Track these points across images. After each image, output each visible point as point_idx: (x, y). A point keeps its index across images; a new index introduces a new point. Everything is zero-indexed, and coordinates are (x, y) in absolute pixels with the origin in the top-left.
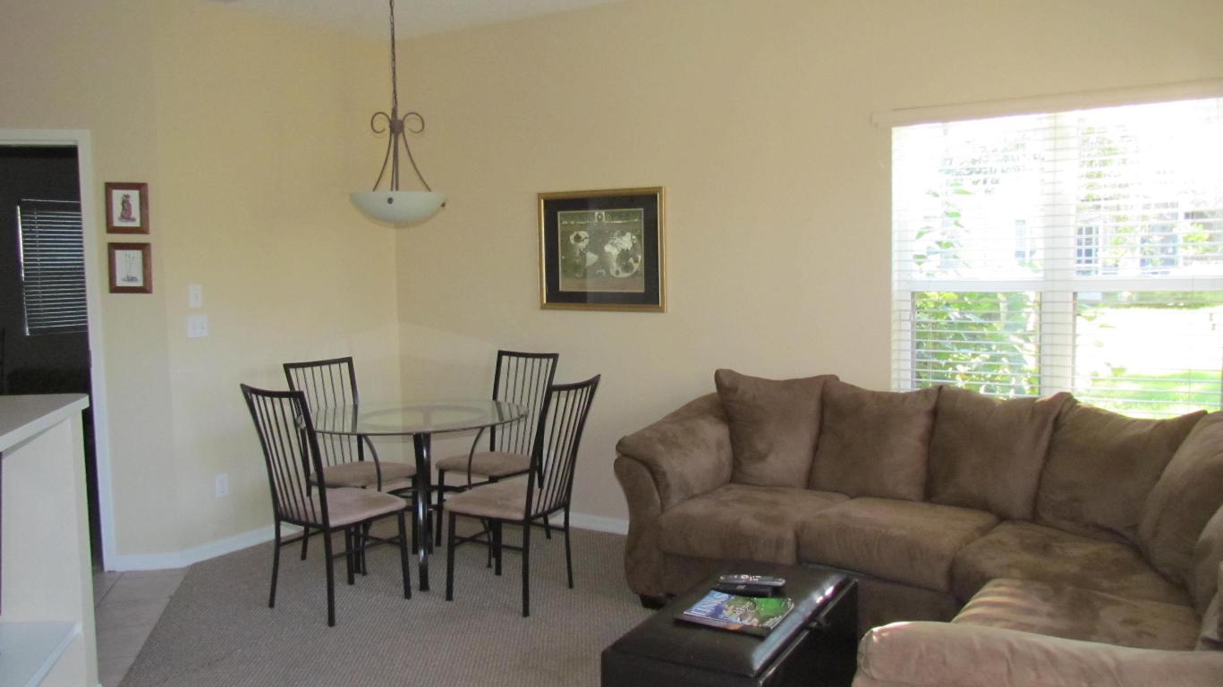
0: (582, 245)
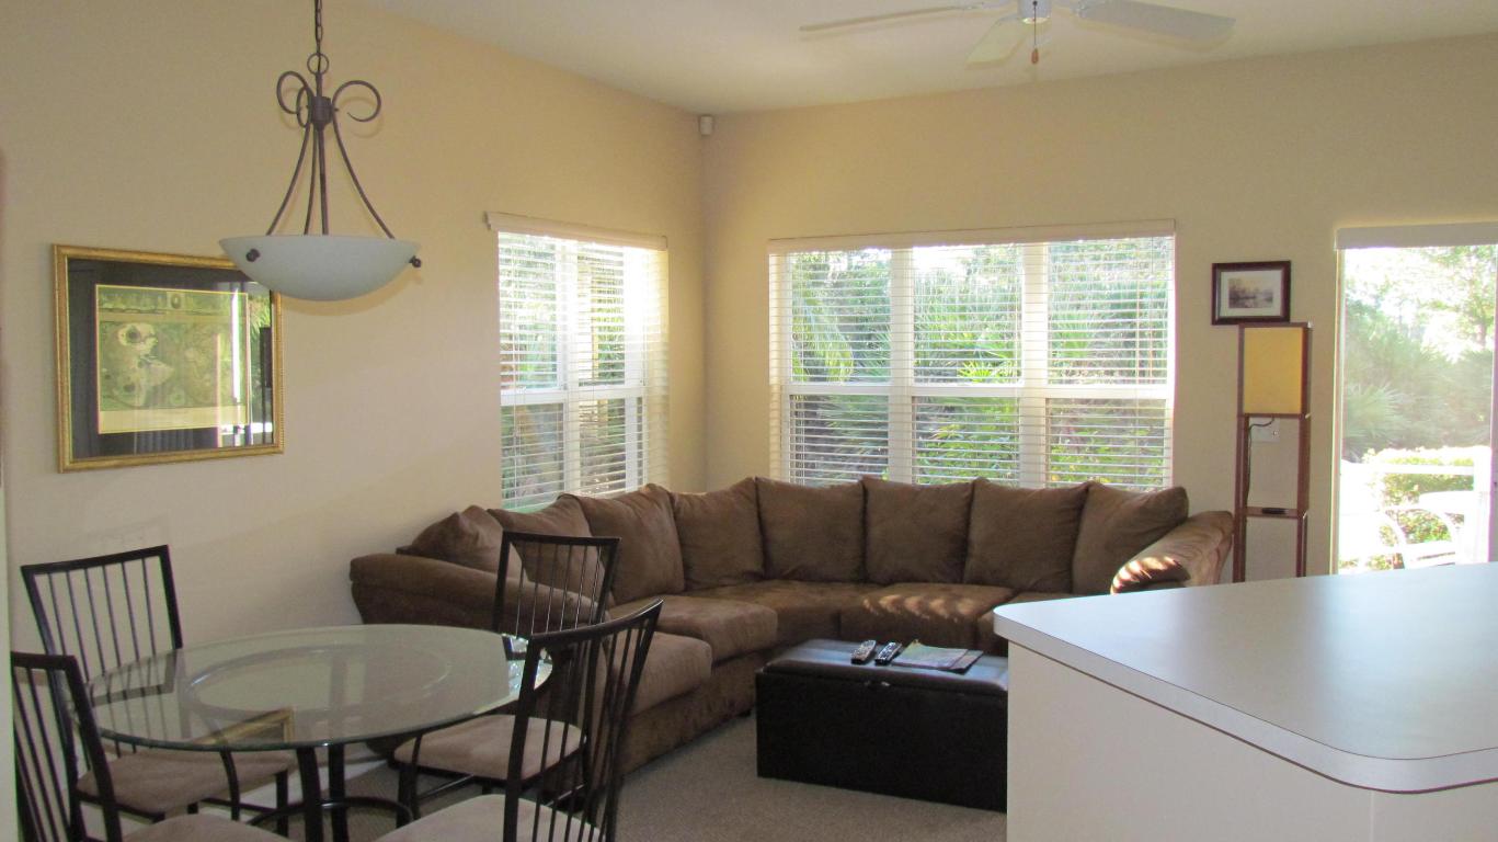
0: (145, 347)
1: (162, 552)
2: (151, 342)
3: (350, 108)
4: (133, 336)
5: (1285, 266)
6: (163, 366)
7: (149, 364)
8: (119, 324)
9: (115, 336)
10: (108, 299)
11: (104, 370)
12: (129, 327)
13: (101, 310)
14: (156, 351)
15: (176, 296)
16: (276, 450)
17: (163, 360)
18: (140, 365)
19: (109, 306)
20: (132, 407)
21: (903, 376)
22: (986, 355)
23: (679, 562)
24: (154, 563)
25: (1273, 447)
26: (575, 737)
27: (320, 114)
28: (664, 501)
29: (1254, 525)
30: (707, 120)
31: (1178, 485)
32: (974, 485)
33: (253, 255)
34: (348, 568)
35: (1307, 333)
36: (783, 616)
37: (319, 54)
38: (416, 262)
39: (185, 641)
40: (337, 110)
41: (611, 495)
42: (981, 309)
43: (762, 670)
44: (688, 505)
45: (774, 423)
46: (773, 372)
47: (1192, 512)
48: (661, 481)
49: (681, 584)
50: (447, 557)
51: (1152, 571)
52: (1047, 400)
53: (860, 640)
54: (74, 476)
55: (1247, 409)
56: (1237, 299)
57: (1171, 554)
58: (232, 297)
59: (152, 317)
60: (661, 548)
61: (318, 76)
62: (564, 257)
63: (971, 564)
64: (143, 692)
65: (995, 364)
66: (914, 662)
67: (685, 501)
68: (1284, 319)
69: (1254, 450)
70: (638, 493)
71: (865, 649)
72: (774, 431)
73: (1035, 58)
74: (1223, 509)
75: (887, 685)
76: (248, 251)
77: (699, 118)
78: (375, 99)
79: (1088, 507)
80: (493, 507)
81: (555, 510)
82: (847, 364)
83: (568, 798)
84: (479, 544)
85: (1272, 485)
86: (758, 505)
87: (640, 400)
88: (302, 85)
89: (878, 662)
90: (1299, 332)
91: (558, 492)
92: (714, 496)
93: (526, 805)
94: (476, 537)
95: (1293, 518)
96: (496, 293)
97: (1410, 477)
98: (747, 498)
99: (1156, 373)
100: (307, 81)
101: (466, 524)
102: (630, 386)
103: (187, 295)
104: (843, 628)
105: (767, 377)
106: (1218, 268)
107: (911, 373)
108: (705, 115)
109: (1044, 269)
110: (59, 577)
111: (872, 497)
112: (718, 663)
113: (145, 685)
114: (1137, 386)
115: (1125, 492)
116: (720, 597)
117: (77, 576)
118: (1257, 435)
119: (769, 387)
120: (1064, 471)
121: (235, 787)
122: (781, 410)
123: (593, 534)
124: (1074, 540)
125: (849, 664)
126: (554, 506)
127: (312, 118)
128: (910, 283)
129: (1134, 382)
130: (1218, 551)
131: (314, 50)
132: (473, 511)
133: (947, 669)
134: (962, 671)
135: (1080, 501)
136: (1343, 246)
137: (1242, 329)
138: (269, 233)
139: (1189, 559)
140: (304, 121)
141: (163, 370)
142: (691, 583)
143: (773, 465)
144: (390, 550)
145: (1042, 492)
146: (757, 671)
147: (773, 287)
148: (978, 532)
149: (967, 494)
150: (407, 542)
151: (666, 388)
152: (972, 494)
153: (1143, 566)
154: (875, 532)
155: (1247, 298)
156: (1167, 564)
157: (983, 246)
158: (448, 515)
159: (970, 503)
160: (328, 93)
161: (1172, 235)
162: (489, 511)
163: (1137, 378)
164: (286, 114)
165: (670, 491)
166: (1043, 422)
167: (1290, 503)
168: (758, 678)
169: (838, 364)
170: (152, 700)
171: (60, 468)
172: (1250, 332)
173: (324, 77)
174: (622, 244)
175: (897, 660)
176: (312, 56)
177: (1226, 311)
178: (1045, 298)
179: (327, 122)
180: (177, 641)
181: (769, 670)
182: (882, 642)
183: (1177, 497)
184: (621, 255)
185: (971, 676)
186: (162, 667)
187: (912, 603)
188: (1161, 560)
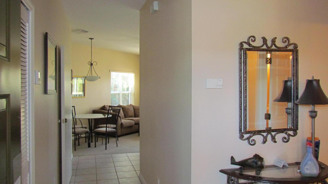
38: (100, 78)
39: (76, 114)
44: (135, 107)
78: (96, 63)
87: (131, 93)
101: (106, 106)
102: (130, 91)
126: (118, 106)
162: (109, 106)
164: (88, 65)
165: (133, 105)
173: (92, 61)
174: (128, 73)
179: (92, 65)
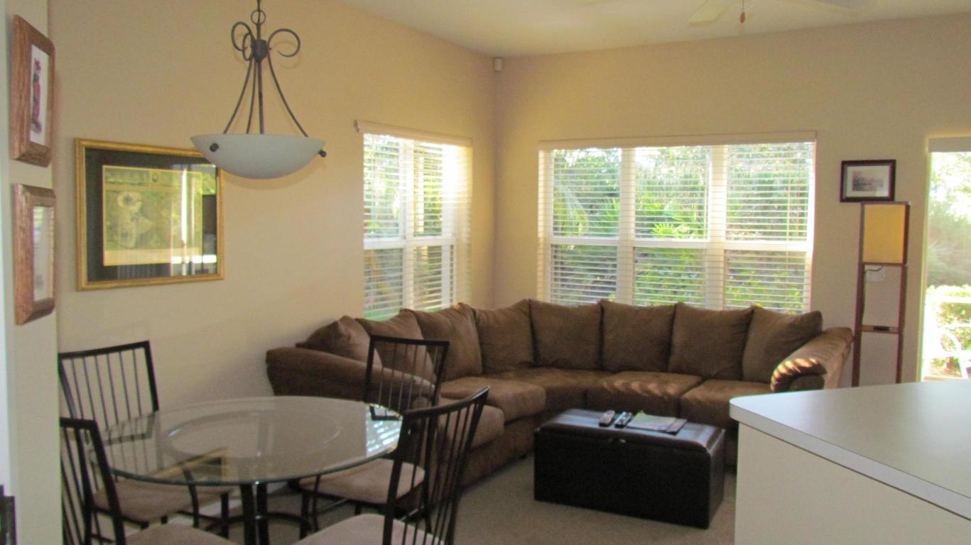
1: (145, 345)
2: (139, 204)
3: (280, 47)
4: (127, 200)
5: (892, 164)
6: (147, 221)
7: (137, 219)
8: (117, 192)
9: (116, 201)
10: (112, 176)
11: (108, 223)
12: (125, 194)
13: (107, 182)
14: (142, 211)
15: (155, 174)
16: (218, 277)
17: (146, 216)
18: (132, 220)
19: (111, 180)
20: (126, 248)
21: (628, 232)
22: (670, 219)
23: (479, 354)
24: (141, 352)
25: (881, 284)
26: (421, 474)
27: (259, 52)
28: (470, 316)
29: (866, 337)
30: (499, 62)
31: (816, 309)
32: (676, 306)
33: (214, 147)
34: (264, 356)
35: (908, 208)
36: (550, 392)
37: (259, 10)
38: (323, 154)
39: (161, 405)
40: (270, 49)
41: (435, 309)
42: (667, 189)
43: (538, 429)
44: (485, 317)
45: (540, 263)
46: (541, 229)
47: (825, 327)
48: (466, 300)
49: (480, 369)
50: (330, 350)
51: (801, 368)
52: (725, 251)
53: (604, 410)
54: (88, 293)
55: (865, 259)
56: (857, 185)
57: (814, 356)
58: (182, 174)
59: (141, 188)
60: (467, 346)
61: (258, 25)
62: (405, 151)
63: (673, 359)
64: (132, 438)
65: (676, 226)
66: (642, 426)
67: (484, 315)
68: (891, 199)
69: (867, 287)
70: (452, 309)
71: (608, 416)
72: (540, 268)
73: (743, 19)
74: (845, 325)
75: (623, 441)
76: (211, 144)
77: (494, 59)
78: (297, 43)
79: (753, 325)
80: (360, 317)
81: (399, 319)
82: (584, 224)
83: (415, 515)
84: (351, 342)
85: (880, 311)
86: (530, 316)
87: (452, 247)
88: (247, 31)
89: (617, 426)
90: (902, 208)
91: (399, 307)
92: (500, 311)
93: (398, 524)
94: (349, 337)
95: (895, 333)
96: (361, 175)
97: (958, 305)
98: (525, 313)
99: (800, 234)
100: (251, 28)
101: (342, 328)
102: (445, 238)
103: (163, 173)
104: (591, 402)
105: (536, 232)
106: (845, 164)
107: (632, 231)
108: (499, 58)
109: (725, 163)
110: (78, 361)
111: (606, 315)
112: (508, 423)
113: (134, 433)
114: (788, 242)
115: (780, 314)
116: (508, 379)
117: (90, 360)
118: (868, 276)
119: (537, 239)
120: (736, 299)
121: (195, 504)
122: (545, 254)
123: (424, 337)
124: (744, 345)
125: (596, 426)
126: (398, 316)
127: (254, 55)
128: (633, 171)
129: (785, 239)
130: (843, 355)
131: (256, 8)
132: (345, 319)
133: (664, 432)
134: (674, 433)
135: (747, 320)
136: (931, 150)
137: (863, 205)
138: (225, 132)
139: (826, 360)
140: (248, 56)
141: (147, 224)
142: (488, 369)
143: (540, 291)
144: (291, 344)
145: (721, 312)
146: (536, 430)
147: (541, 172)
148: (678, 338)
149: (670, 313)
150: (303, 339)
151: (469, 239)
152: (674, 314)
153: (795, 364)
154: (609, 337)
155: (864, 184)
156: (812, 363)
157: (665, 148)
158: (332, 322)
159: (673, 319)
160: (265, 37)
161: (813, 141)
162: (357, 320)
163: (788, 237)
164: (237, 51)
165: (473, 307)
166: (722, 265)
167: (893, 322)
168: (536, 435)
169: (578, 225)
170: (138, 443)
171: (78, 288)
172: (868, 207)
173: (262, 27)
174: (441, 142)
175: (630, 424)
176: (254, 12)
177: (850, 193)
178: (725, 182)
179: (263, 57)
180: (156, 406)
181: (543, 430)
182: (618, 412)
183: (815, 317)
184: (440, 150)
185: (680, 436)
186: (145, 422)
187: (635, 386)
188: (807, 360)
